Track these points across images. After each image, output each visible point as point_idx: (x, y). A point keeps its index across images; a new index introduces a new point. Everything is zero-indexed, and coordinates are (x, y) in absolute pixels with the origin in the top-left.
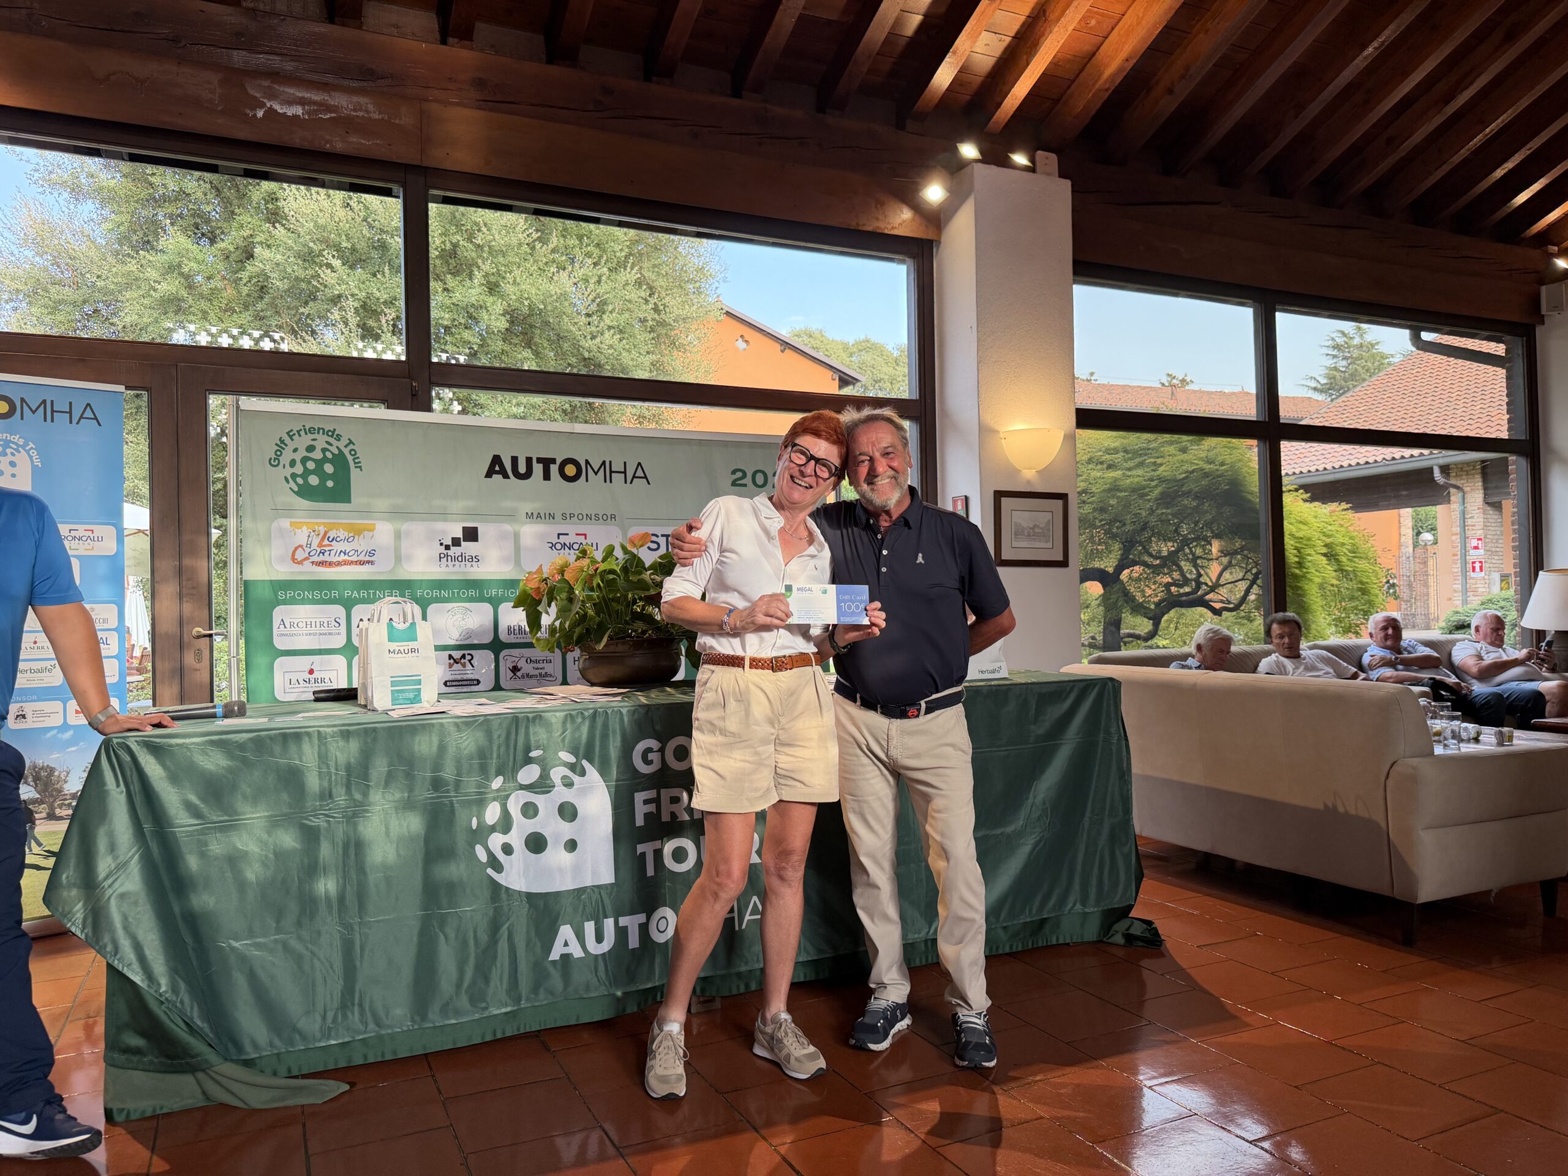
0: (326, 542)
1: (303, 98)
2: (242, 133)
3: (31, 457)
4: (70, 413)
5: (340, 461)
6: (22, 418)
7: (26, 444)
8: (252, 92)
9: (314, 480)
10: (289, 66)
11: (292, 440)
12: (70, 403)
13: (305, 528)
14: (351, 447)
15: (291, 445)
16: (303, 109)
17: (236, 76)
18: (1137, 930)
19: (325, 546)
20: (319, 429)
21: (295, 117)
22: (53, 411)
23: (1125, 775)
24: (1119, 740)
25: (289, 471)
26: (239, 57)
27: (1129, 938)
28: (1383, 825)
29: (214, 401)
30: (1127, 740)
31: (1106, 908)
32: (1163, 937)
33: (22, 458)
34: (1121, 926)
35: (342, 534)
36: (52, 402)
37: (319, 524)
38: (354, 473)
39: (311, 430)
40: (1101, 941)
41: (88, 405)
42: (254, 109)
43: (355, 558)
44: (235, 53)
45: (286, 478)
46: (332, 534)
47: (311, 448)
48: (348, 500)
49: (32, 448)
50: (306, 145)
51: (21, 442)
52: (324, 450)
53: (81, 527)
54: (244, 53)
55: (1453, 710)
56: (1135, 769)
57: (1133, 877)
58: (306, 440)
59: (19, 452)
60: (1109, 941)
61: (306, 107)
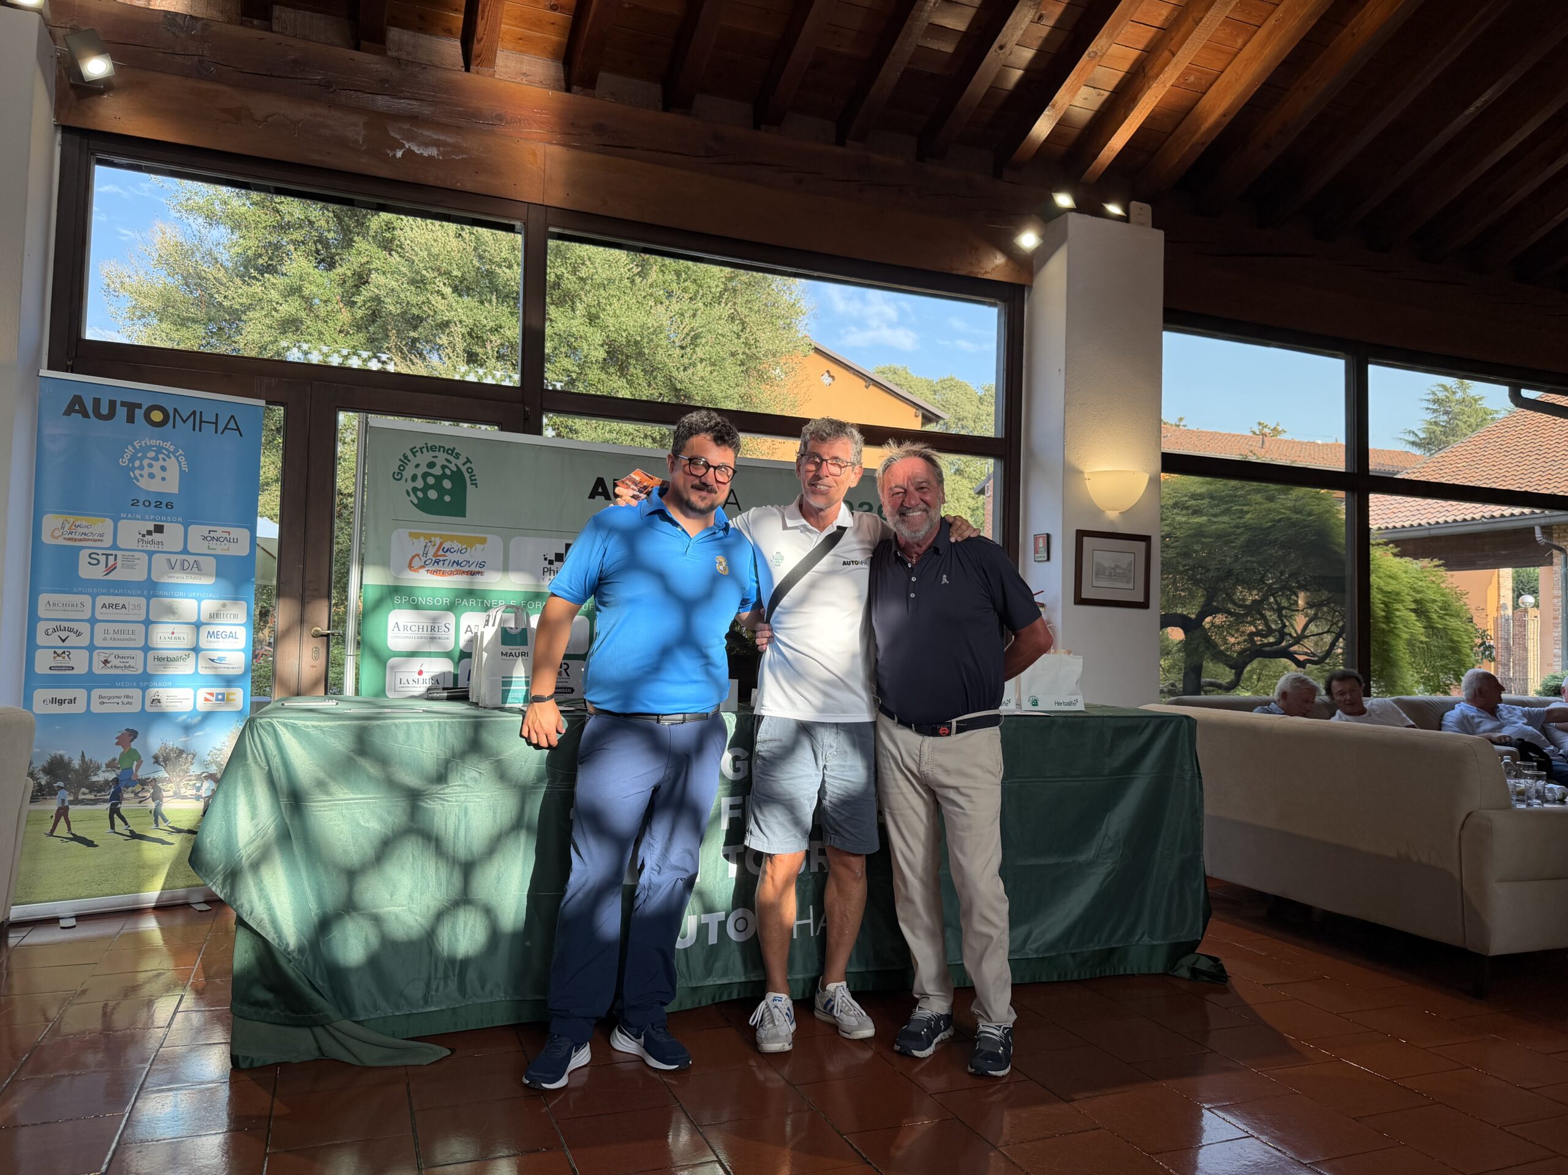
0: (441, 552)
1: (438, 140)
2: (384, 172)
3: (179, 463)
4: (216, 423)
5: (458, 478)
6: (174, 427)
7: (176, 451)
8: (392, 134)
9: (433, 495)
10: (427, 110)
11: (415, 456)
12: (217, 415)
13: (422, 538)
14: (468, 465)
15: (414, 461)
16: (438, 150)
17: (379, 120)
18: (1204, 965)
19: (440, 556)
20: (440, 447)
21: (431, 157)
22: (201, 421)
23: (1196, 812)
24: (1192, 777)
25: (410, 485)
26: (382, 102)
27: (1195, 972)
28: (1457, 875)
29: (343, 417)
30: (1200, 778)
31: (1173, 941)
32: (1228, 974)
33: (172, 464)
34: (1188, 960)
35: (456, 546)
36: (201, 413)
37: (435, 536)
38: (470, 488)
39: (433, 448)
40: (1165, 974)
41: (232, 417)
42: (393, 149)
43: (466, 569)
44: (379, 97)
45: (408, 493)
46: (446, 545)
47: (431, 465)
48: (463, 514)
49: (181, 455)
50: (440, 184)
51: (172, 448)
52: (443, 467)
53: (220, 529)
54: (387, 98)
55: (1539, 769)
56: (1208, 810)
57: (1201, 913)
58: (427, 457)
59: (170, 458)
60: (1175, 974)
61: (441, 149)
